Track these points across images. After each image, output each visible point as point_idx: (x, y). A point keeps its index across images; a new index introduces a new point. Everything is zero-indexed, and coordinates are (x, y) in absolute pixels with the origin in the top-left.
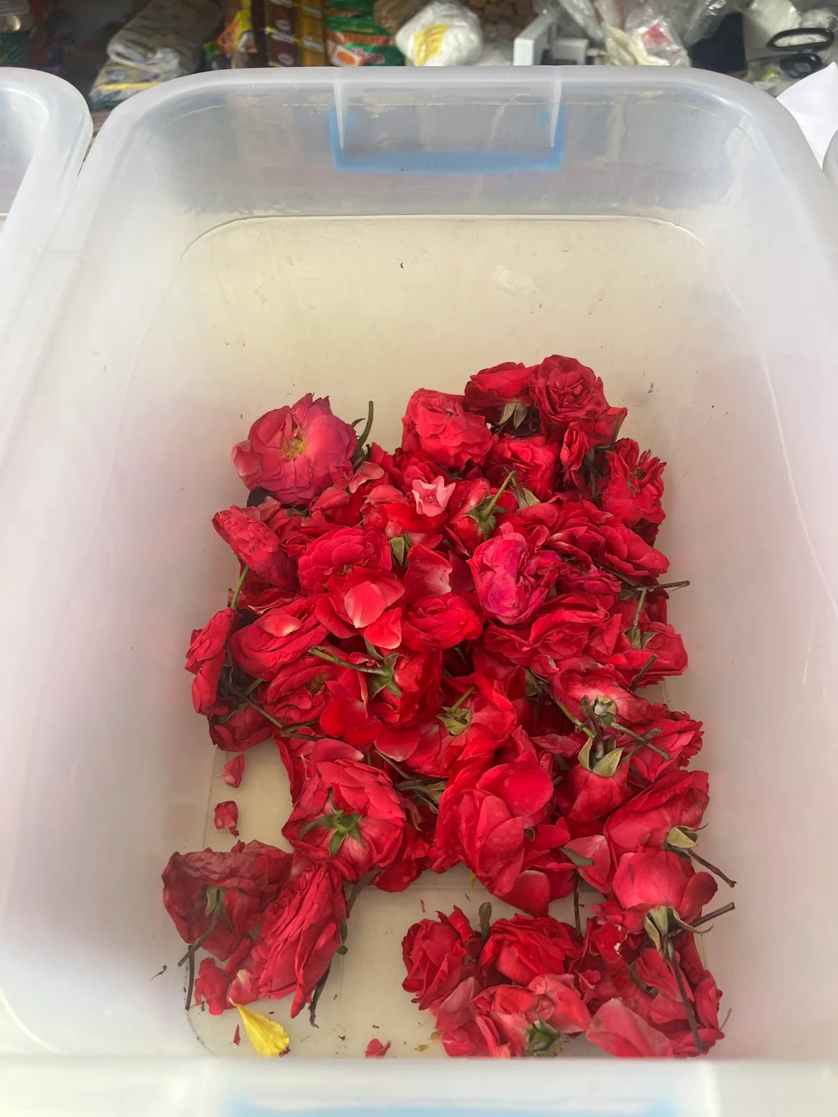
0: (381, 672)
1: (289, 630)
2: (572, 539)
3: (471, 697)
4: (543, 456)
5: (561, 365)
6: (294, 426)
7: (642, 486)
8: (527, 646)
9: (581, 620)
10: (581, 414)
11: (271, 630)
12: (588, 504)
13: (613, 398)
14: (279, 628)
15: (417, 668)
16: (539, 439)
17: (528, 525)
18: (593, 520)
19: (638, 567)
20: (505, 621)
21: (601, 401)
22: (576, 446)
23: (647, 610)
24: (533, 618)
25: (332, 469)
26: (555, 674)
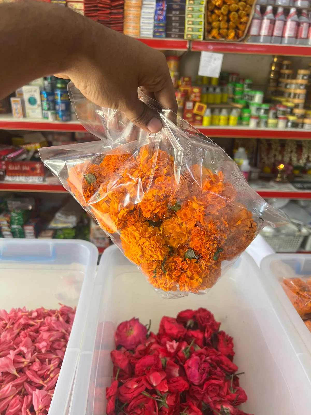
0: (161, 400)
1: (135, 386)
2: (211, 359)
3: (188, 409)
4: (200, 336)
5: (203, 310)
6: (130, 326)
7: (228, 344)
8: (203, 392)
9: (217, 383)
10: (210, 324)
11: (130, 386)
12: (214, 349)
13: (217, 319)
14: (132, 386)
15: (173, 398)
16: (198, 331)
17: (200, 354)
18: (216, 354)
19: (230, 369)
20: (196, 384)
21: (214, 320)
22: (209, 333)
23: (234, 383)
24: (204, 383)
25: (141, 339)
26: (210, 402)
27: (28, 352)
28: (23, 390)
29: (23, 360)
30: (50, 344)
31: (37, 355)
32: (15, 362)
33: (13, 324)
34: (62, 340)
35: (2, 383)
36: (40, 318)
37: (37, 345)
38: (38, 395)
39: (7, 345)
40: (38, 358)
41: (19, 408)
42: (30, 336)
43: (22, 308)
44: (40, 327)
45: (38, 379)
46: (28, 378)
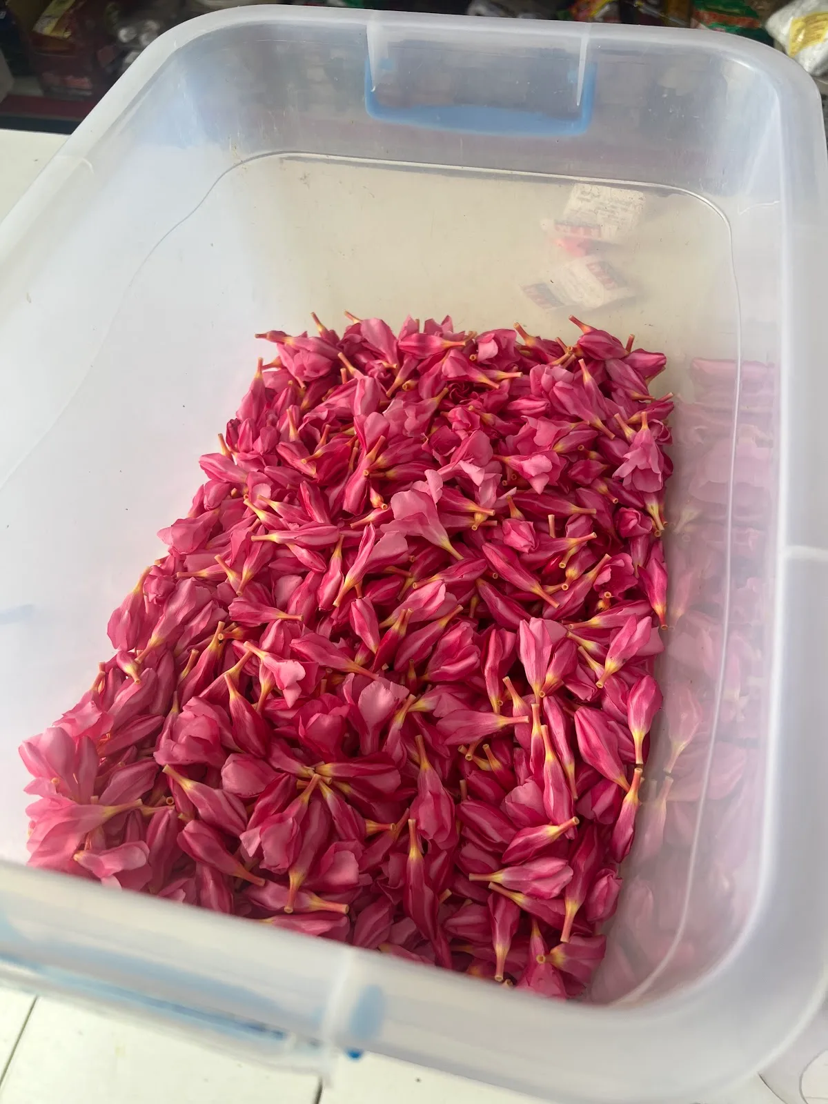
27: (485, 482)
28: (474, 601)
29: (472, 507)
30: (562, 464)
31: (513, 496)
32: (443, 509)
33: (415, 375)
34: (594, 454)
35: (407, 570)
36: (506, 364)
37: (511, 460)
38: (539, 637)
39: (408, 446)
40: (519, 506)
41: (474, 664)
42: (485, 427)
43: (439, 321)
44: (513, 398)
45: (528, 580)
46: (490, 567)
